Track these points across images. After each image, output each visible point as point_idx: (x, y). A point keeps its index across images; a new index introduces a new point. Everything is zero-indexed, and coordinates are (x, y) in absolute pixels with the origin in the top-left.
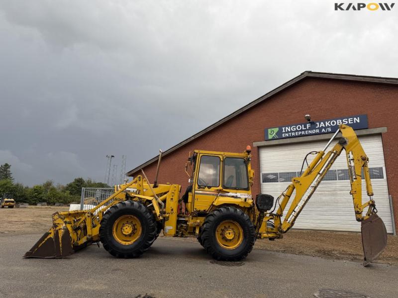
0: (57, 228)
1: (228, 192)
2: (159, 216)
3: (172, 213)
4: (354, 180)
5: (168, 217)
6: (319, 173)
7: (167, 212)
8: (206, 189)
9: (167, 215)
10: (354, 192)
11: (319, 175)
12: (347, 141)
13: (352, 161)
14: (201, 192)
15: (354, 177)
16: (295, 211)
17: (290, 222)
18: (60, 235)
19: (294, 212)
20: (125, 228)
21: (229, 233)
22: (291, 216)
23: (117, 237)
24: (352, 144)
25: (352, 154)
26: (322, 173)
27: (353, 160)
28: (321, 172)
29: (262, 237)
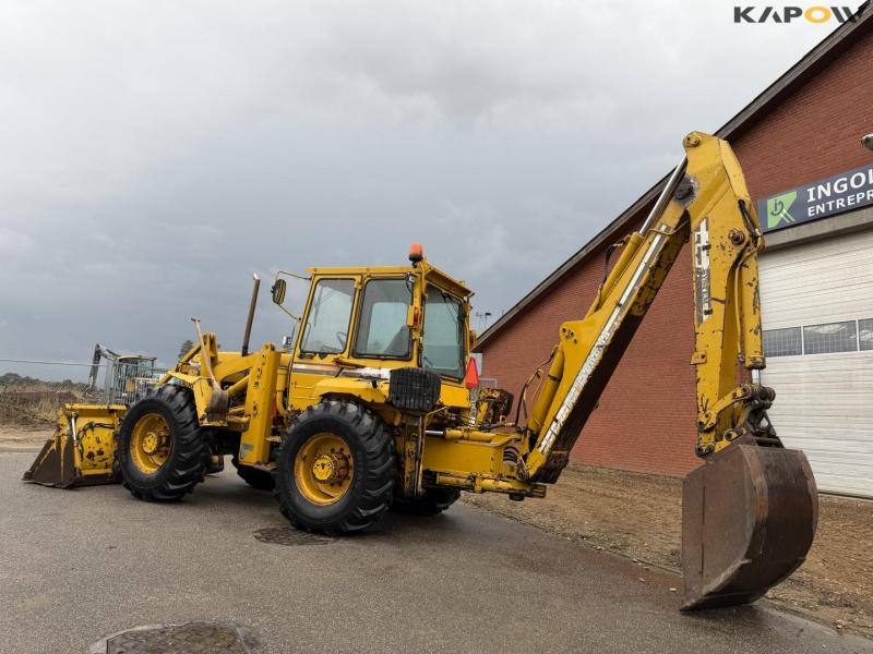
0: (60, 434)
1: (363, 367)
2: (202, 419)
3: (255, 415)
4: (705, 317)
5: (248, 423)
6: (618, 305)
7: (247, 413)
8: (317, 359)
9: (244, 419)
10: (700, 360)
11: (617, 310)
12: (695, 186)
13: (704, 253)
14: (303, 367)
15: (706, 307)
16: (556, 421)
17: (546, 451)
18: (63, 446)
19: (554, 424)
20: (147, 439)
21: (323, 465)
22: (550, 432)
23: (141, 462)
24: (710, 192)
25: (707, 229)
26: (626, 302)
27: (707, 248)
28: (622, 302)
29: (478, 488)
